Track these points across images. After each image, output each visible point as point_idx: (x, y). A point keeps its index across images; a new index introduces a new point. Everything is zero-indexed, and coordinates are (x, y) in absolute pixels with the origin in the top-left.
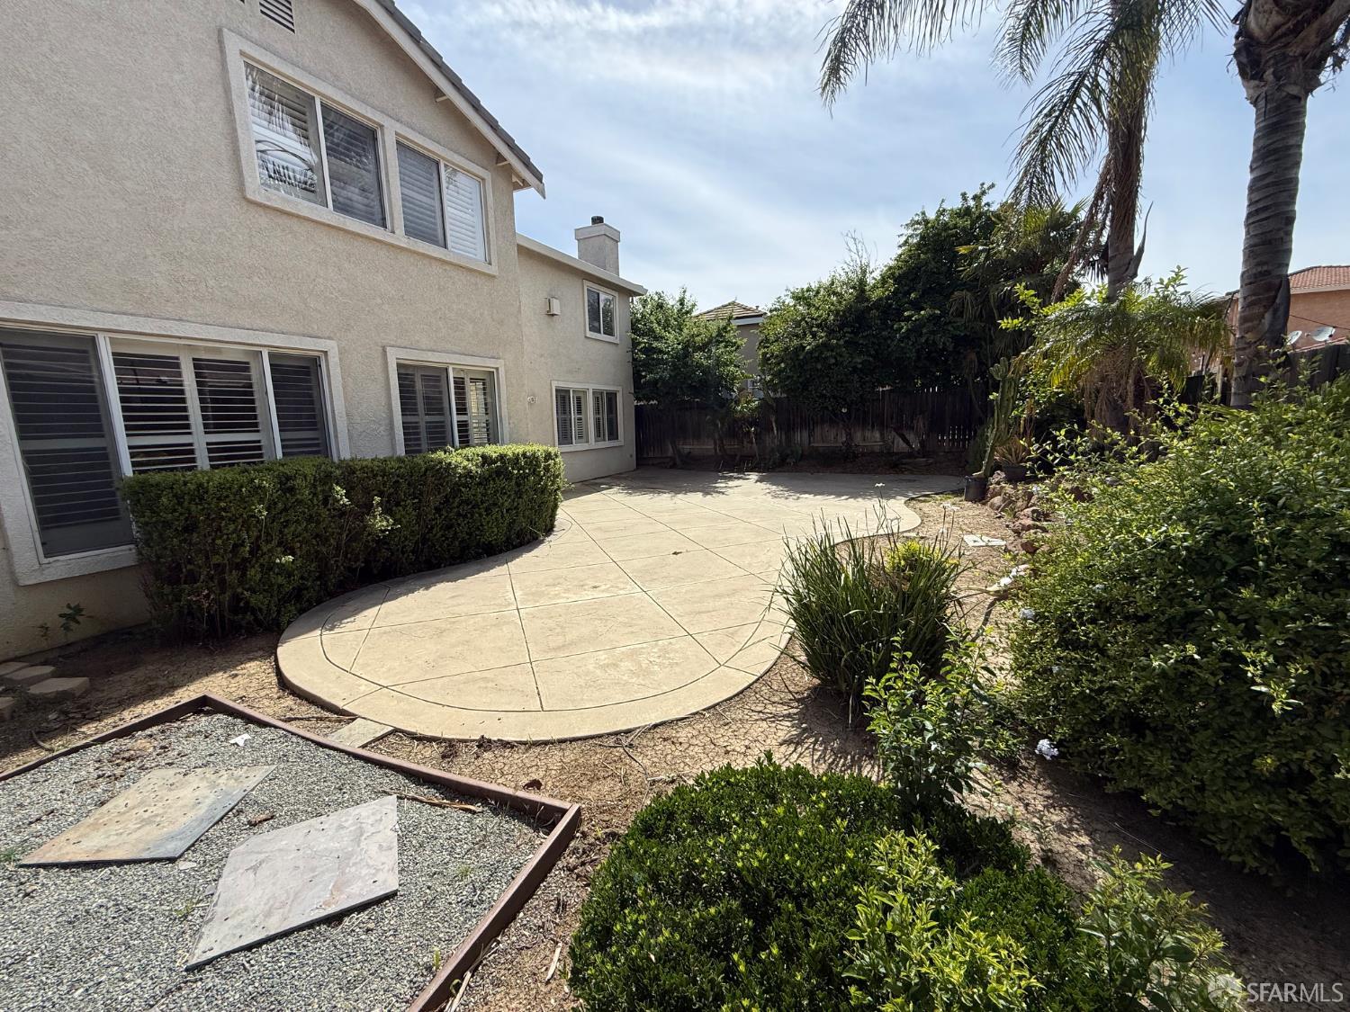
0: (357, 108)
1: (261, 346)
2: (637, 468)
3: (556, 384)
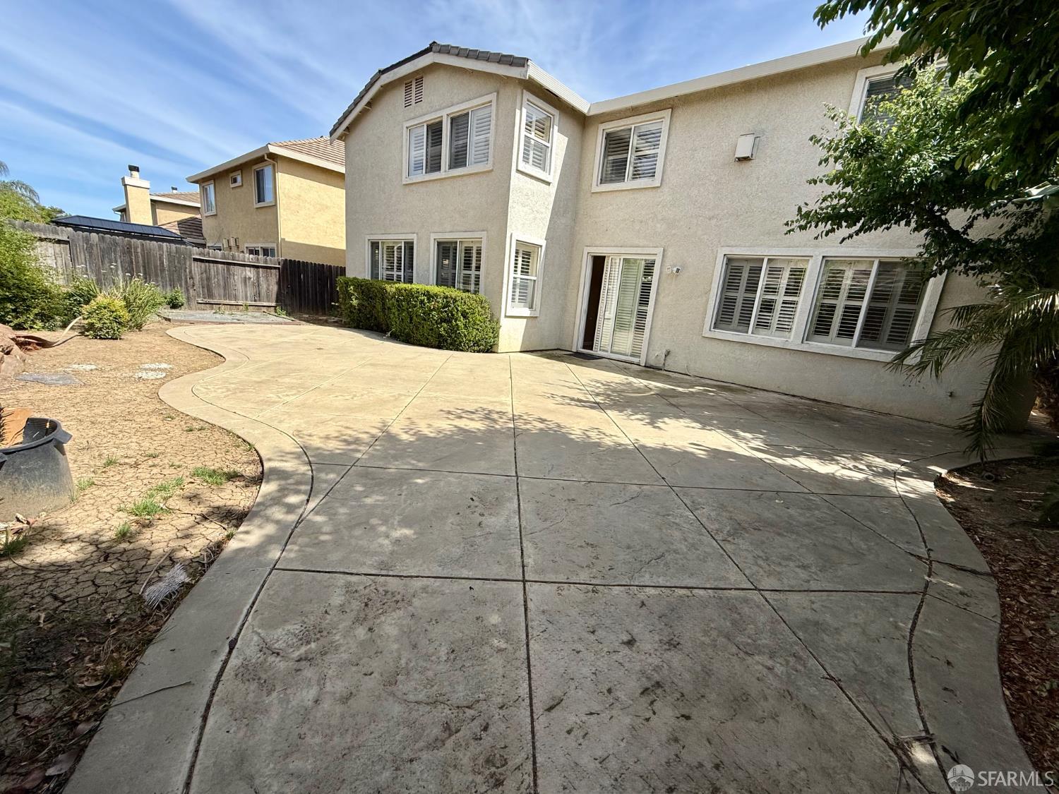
3: (727, 251)
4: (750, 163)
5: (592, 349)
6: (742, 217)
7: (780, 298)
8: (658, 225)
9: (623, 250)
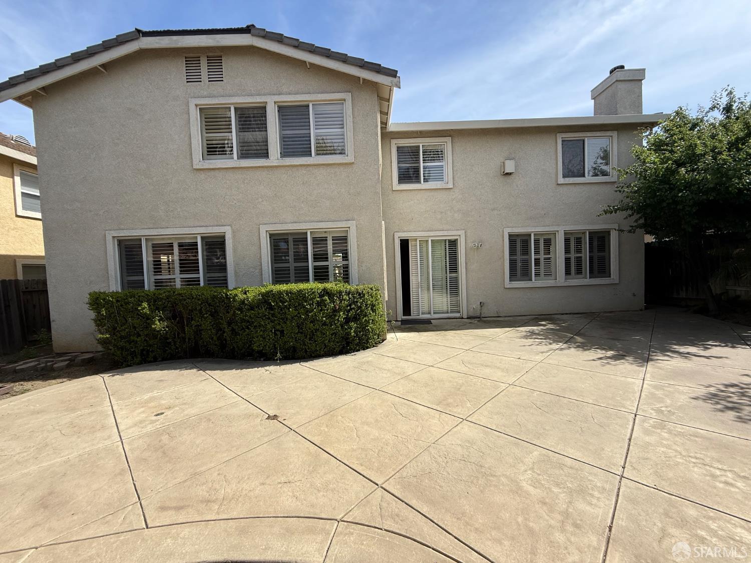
0: (251, 101)
1: (197, 234)
2: (646, 308)
3: (510, 230)
4: (511, 177)
5: (410, 315)
6: (513, 209)
7: (542, 256)
8: (456, 215)
9: (432, 234)
